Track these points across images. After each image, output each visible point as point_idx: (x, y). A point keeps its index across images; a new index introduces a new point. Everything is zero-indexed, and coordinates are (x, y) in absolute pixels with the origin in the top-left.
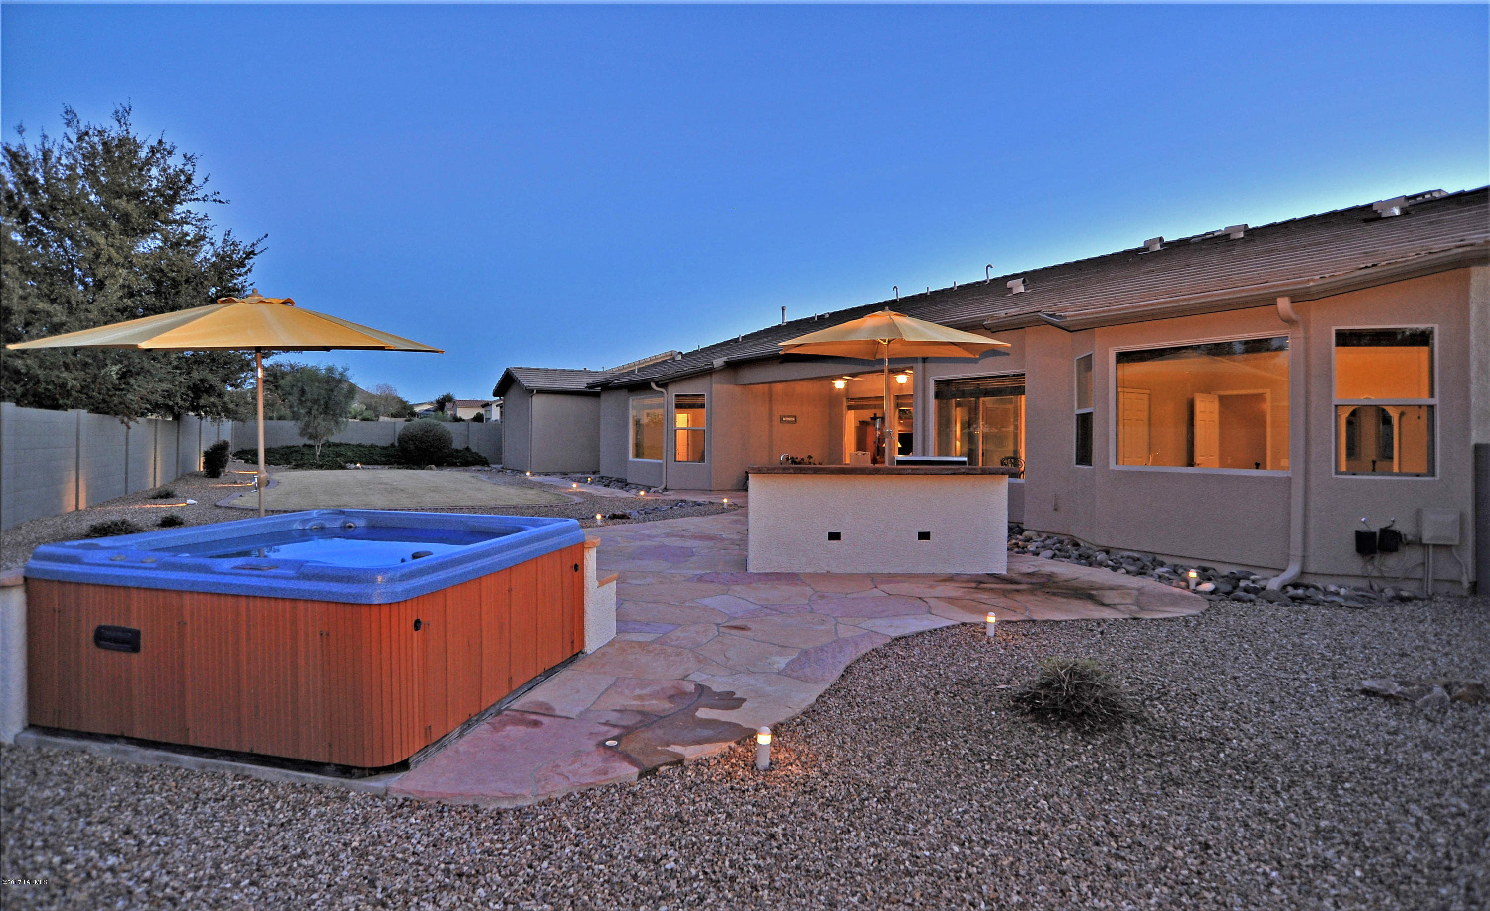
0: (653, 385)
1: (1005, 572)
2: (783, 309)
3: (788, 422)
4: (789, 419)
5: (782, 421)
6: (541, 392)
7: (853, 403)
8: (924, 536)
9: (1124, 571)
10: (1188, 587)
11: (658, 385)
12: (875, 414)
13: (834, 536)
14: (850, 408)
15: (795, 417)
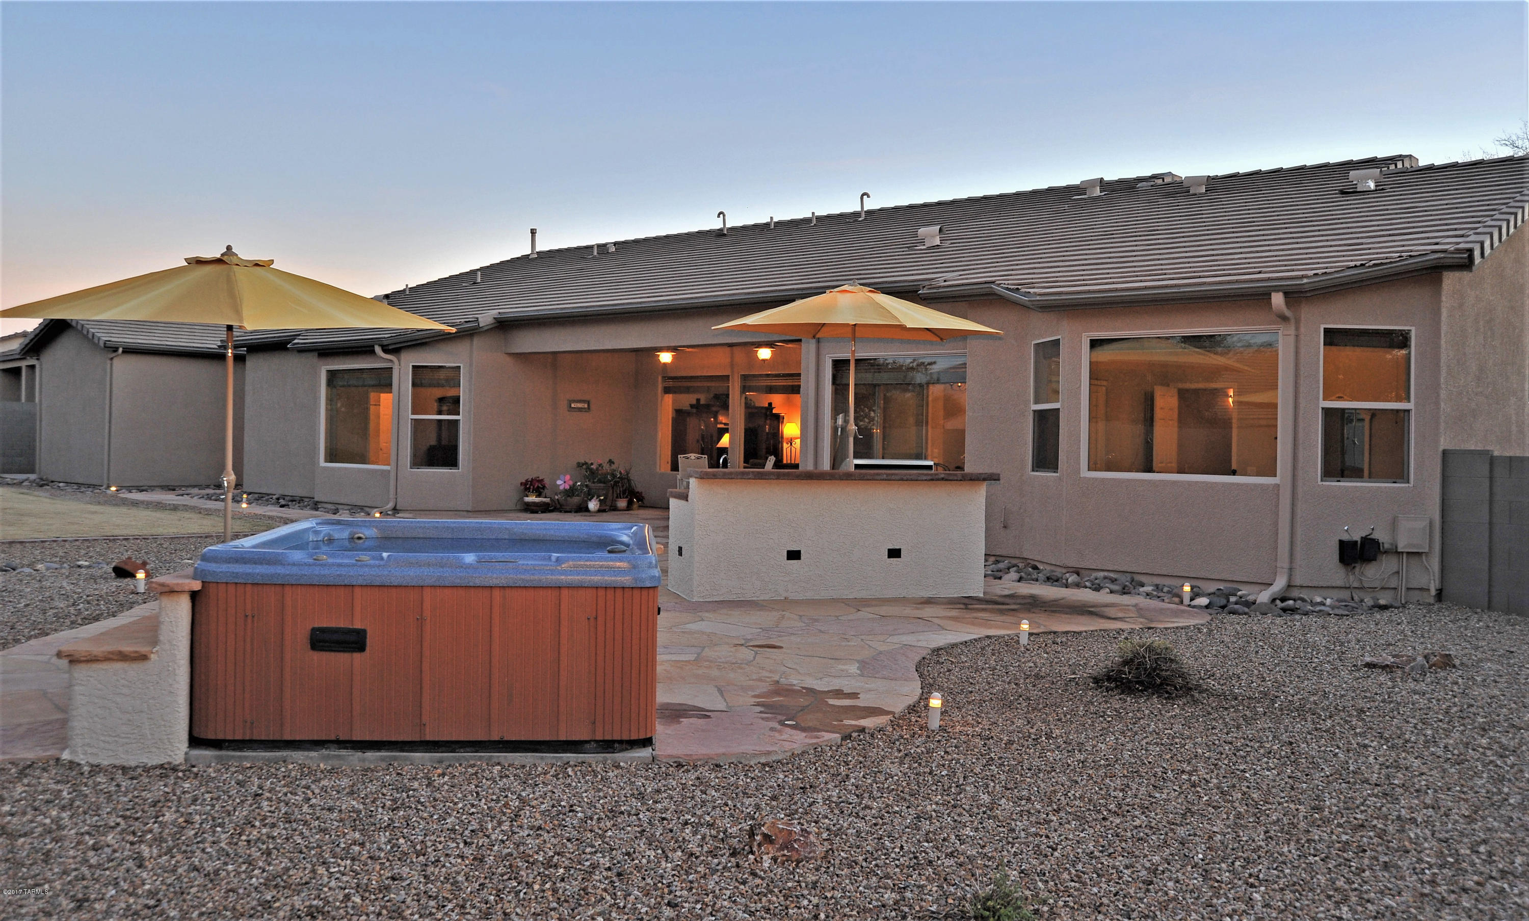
0: (378, 349)
1: (981, 595)
2: (533, 232)
3: (580, 409)
4: (580, 405)
5: (571, 409)
6: (130, 351)
7: (671, 384)
8: (894, 553)
9: (1108, 590)
10: (1182, 602)
11: (386, 351)
12: (698, 400)
13: (794, 555)
14: (667, 390)
15: (589, 403)
